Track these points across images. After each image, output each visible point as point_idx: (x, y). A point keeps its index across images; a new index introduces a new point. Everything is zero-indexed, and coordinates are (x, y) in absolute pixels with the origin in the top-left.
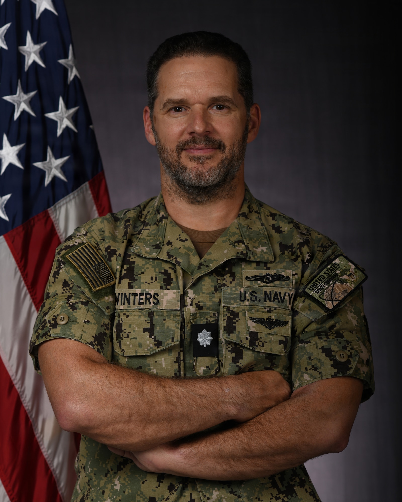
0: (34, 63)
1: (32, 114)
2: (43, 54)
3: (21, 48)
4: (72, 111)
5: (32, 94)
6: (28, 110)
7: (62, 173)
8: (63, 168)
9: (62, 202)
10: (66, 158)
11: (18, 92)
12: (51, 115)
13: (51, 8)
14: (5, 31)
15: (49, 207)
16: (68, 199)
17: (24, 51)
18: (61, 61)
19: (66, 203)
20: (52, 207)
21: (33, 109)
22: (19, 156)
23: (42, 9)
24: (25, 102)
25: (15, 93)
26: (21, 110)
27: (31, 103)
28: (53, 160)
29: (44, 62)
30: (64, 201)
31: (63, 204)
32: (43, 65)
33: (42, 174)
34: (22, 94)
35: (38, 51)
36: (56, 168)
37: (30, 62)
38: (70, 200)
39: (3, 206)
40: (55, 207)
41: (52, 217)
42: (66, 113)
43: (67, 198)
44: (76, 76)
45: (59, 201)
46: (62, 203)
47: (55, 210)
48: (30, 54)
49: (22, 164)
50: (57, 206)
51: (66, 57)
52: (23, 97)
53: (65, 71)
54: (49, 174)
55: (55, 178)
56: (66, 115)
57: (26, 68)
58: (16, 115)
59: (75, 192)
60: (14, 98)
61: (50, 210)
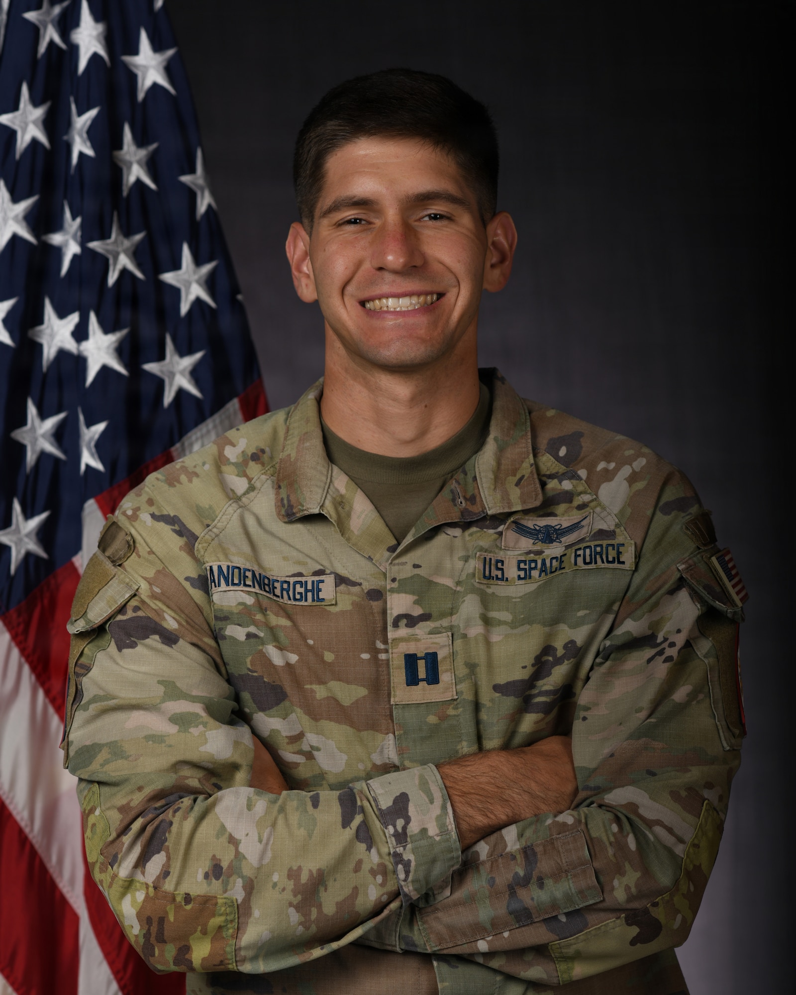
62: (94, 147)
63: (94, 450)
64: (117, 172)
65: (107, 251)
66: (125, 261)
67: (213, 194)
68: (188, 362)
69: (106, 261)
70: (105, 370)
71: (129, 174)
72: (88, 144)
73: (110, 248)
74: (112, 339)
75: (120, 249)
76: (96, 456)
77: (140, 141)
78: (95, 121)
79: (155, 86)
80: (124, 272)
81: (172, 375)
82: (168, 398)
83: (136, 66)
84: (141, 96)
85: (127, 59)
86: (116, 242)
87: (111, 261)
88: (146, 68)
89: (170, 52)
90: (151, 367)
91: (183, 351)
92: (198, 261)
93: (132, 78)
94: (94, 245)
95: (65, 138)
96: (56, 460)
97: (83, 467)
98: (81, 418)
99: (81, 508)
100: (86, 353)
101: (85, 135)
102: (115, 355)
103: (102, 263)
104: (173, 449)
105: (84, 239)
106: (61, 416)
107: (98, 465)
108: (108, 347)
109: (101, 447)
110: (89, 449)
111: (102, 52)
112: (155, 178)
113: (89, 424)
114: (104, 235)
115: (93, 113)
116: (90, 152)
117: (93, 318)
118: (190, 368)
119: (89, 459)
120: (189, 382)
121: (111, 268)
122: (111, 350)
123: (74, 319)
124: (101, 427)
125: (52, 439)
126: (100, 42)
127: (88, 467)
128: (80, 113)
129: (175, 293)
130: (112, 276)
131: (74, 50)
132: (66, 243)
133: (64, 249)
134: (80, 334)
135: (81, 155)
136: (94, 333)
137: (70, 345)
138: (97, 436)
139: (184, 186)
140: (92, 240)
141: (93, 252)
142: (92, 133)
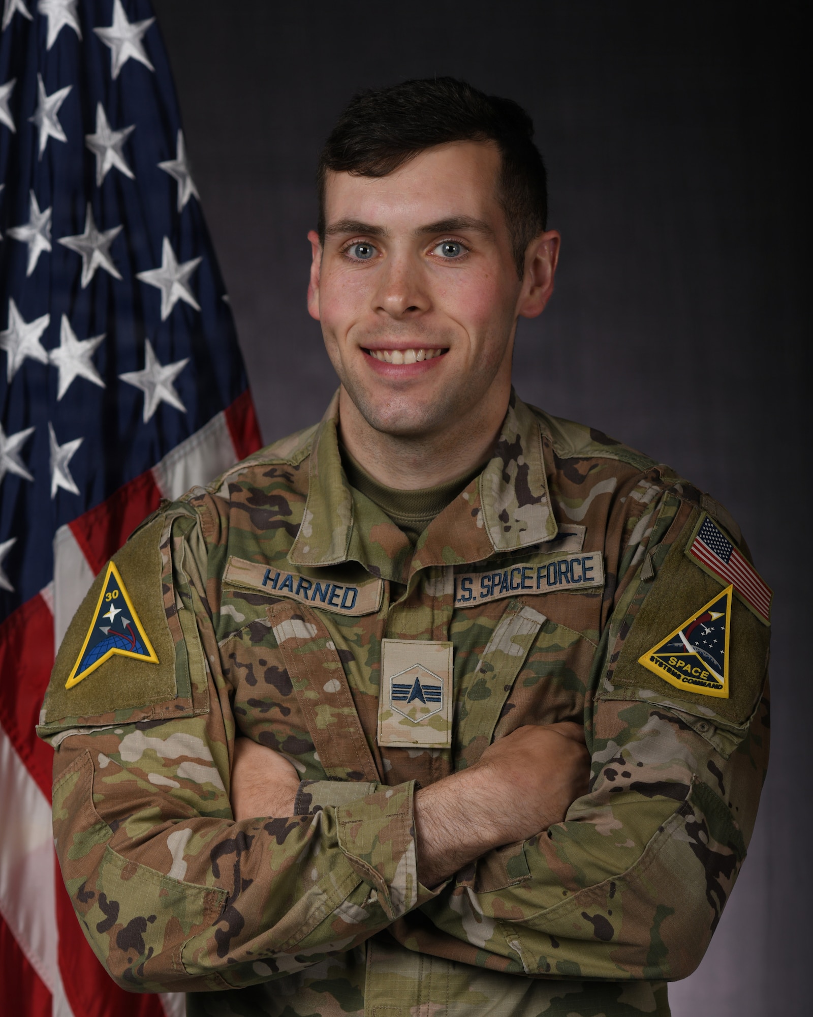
0: (114, 170)
1: (115, 274)
2: (128, 151)
3: (90, 137)
4: (189, 266)
5: (114, 232)
6: (107, 265)
7: (176, 394)
8: (178, 384)
9: (176, 453)
10: (181, 364)
11: (87, 230)
12: (148, 277)
13: (139, 55)
14: (59, 104)
15: (153, 463)
16: (188, 448)
17: (94, 145)
18: (166, 165)
19: (186, 455)
20: (159, 465)
21: (116, 264)
22: (96, 359)
23: (123, 58)
24: (100, 248)
25: (82, 232)
26: (94, 265)
27: (112, 251)
28: (157, 367)
29: (131, 167)
30: (182, 452)
31: (180, 458)
32: (129, 173)
33: (138, 396)
34: (95, 232)
35: (120, 144)
36: (164, 384)
37: (107, 167)
38: (192, 450)
39: (66, 463)
40: (164, 464)
41: (160, 484)
42: (177, 271)
43: (186, 445)
44: (192, 197)
45: (172, 452)
46: (176, 456)
47: (165, 470)
48: (104, 150)
49: (103, 376)
50: (168, 463)
51: (173, 156)
52: (97, 239)
53: (172, 185)
54: (151, 397)
55: (163, 406)
56: (178, 276)
57: (99, 181)
58: (86, 278)
59: (201, 433)
60: (81, 240)
61: (156, 470)
62: (65, 130)
63: (67, 470)
64: (90, 159)
65: (81, 247)
66: (100, 259)
67: (196, 182)
68: (170, 371)
69: (79, 259)
70: (79, 381)
71: (103, 161)
72: (59, 127)
73: (84, 243)
74: (87, 346)
75: (94, 245)
76: (70, 477)
77: (115, 124)
78: (66, 101)
79: (131, 61)
80: (99, 271)
81: (153, 386)
82: (149, 411)
83: (110, 39)
84: (115, 72)
85: (100, 31)
86: (89, 238)
87: (85, 259)
88: (120, 41)
89: (147, 23)
90: (129, 377)
91: (165, 359)
92: (180, 258)
93: (105, 53)
94: (66, 241)
95: (31, 119)
96: (23, 481)
97: (54, 490)
98: (52, 434)
99: (52, 535)
100: (57, 362)
101: (55, 118)
102: (90, 364)
103: (76, 261)
104: (154, 469)
105: (55, 234)
106: (28, 431)
107: (71, 487)
108: (82, 356)
109: (75, 467)
110: (61, 469)
111: (74, 24)
112: (131, 165)
113: (62, 441)
114: (77, 230)
115: (64, 93)
116: (60, 136)
117: (65, 323)
118: (172, 378)
119: (60, 480)
120: (172, 393)
121: (85, 267)
122: (86, 359)
123: (44, 322)
124: (74, 445)
125: (18, 458)
126: (71, 12)
127: (60, 489)
128: (49, 93)
129: (155, 294)
130: (86, 276)
131: (42, 21)
132: (33, 238)
133: (30, 245)
134: (50, 340)
135: (50, 139)
136: (67, 340)
137: (39, 353)
138: (70, 455)
139: (163, 172)
140: (64, 235)
141: (66, 250)
142: (63, 115)
